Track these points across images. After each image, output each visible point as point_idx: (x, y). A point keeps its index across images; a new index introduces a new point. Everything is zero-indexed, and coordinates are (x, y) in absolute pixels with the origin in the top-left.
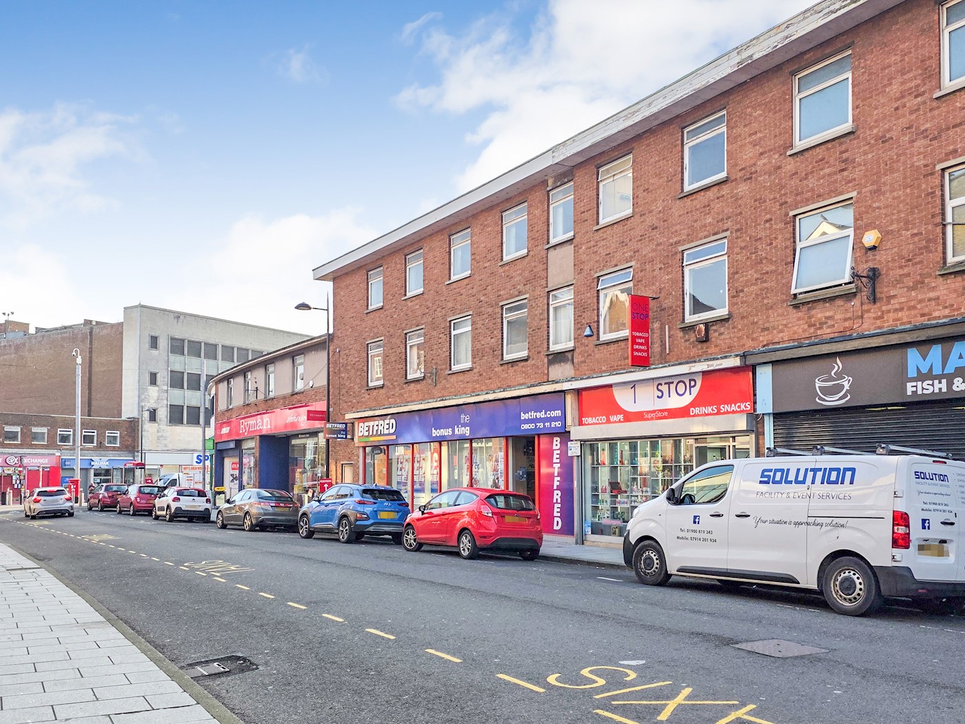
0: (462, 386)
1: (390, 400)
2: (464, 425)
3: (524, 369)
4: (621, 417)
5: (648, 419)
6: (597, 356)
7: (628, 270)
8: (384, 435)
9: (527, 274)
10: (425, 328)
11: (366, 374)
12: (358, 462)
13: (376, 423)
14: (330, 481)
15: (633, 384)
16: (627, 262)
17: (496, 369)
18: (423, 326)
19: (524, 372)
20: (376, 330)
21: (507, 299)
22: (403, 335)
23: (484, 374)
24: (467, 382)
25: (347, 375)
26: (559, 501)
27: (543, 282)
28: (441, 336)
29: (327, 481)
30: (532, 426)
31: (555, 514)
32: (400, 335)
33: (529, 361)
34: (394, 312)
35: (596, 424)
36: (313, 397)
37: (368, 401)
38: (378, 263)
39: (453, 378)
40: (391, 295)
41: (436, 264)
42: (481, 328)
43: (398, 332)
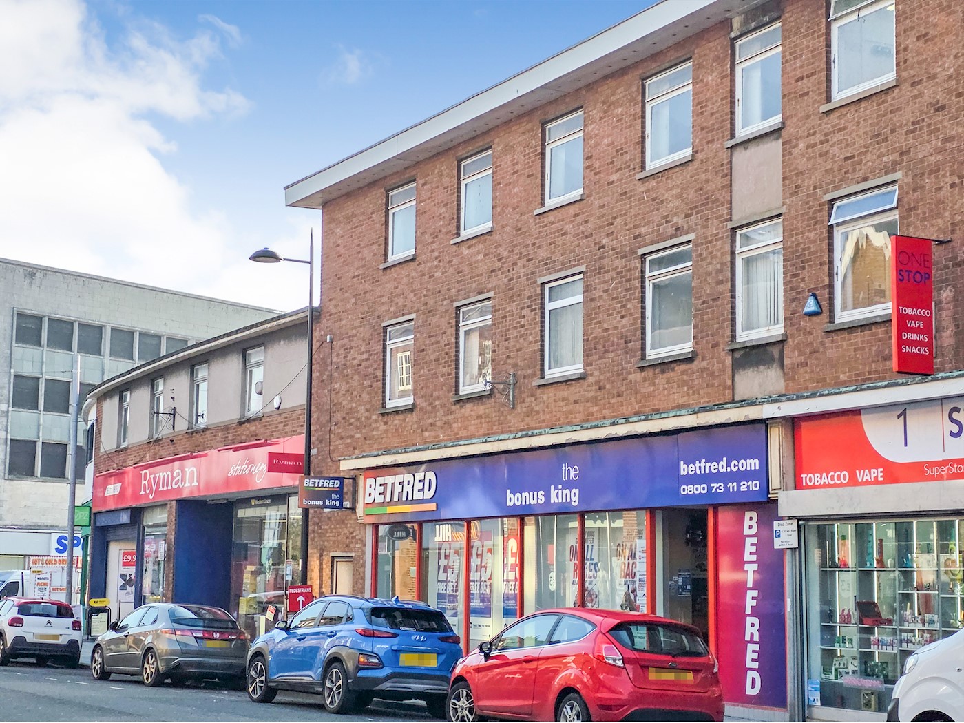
0: (564, 410)
1: (426, 434)
2: (569, 485)
3: (685, 378)
4: (878, 473)
5: (932, 478)
6: (830, 353)
7: (889, 189)
8: (413, 502)
9: (691, 194)
10: (494, 298)
11: (380, 384)
12: (364, 553)
13: (399, 478)
14: (309, 590)
15: (902, 409)
16: (886, 173)
17: (632, 377)
18: (491, 294)
19: (685, 383)
20: (400, 301)
21: (652, 243)
22: (452, 311)
23: (608, 386)
24: (575, 402)
25: (344, 387)
26: (756, 638)
27: (724, 211)
28: (524, 312)
29: (303, 590)
30: (701, 489)
31: (749, 664)
32: (446, 311)
33: (695, 362)
34: (436, 267)
35: (829, 486)
36: (281, 427)
37: (385, 435)
38: (407, 175)
39: (548, 394)
40: (431, 235)
41: (516, 176)
42: (602, 297)
43: (443, 304)
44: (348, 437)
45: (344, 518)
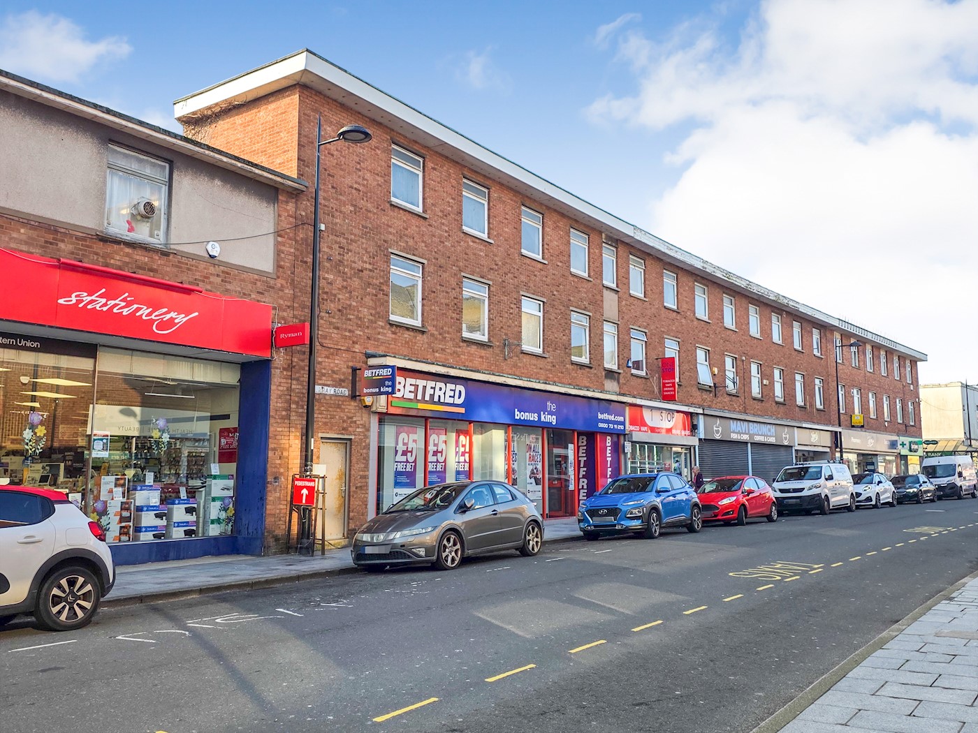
2: (551, 413)
3: (588, 374)
4: (646, 428)
6: (632, 383)
7: (643, 333)
8: (444, 404)
9: (590, 296)
10: (493, 286)
11: (387, 298)
12: (366, 437)
13: (431, 383)
16: (644, 328)
17: (568, 366)
18: (490, 282)
19: (589, 377)
21: (576, 307)
22: (460, 277)
23: (557, 366)
24: (541, 369)
30: (605, 426)
33: (592, 369)
35: (635, 431)
36: (216, 280)
37: (393, 343)
38: (416, 147)
39: (526, 359)
40: (441, 211)
41: (506, 221)
42: (554, 320)
43: (452, 268)
44: (345, 330)
45: (340, 403)
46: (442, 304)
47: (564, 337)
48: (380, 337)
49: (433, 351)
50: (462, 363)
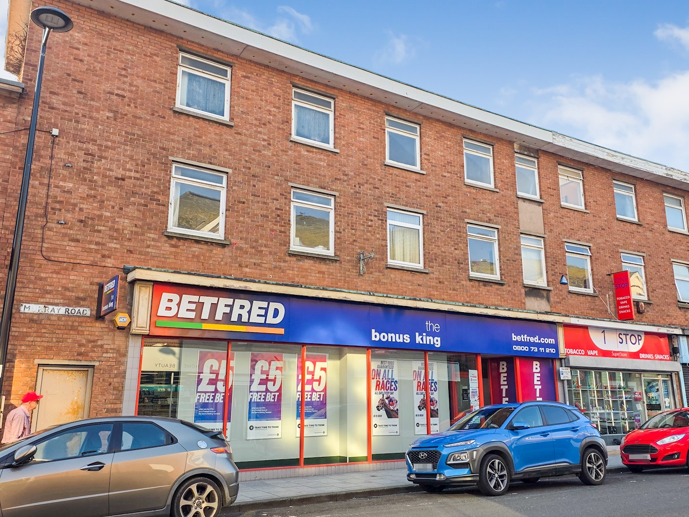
1: (247, 270)
2: (433, 334)
3: (499, 292)
4: (596, 352)
5: (614, 357)
6: (570, 301)
8: (248, 324)
12: (121, 363)
15: (604, 330)
16: (587, 242)
17: (464, 282)
21: (474, 219)
22: (286, 187)
23: (446, 283)
24: (419, 285)
27: (515, 223)
30: (525, 349)
37: (173, 257)
38: (218, 56)
39: (393, 275)
40: (256, 119)
41: (361, 131)
42: (439, 233)
43: (273, 178)
44: (90, 242)
45: (76, 324)
46: (257, 215)
47: (457, 252)
48: (150, 250)
49: (240, 266)
50: (290, 278)
